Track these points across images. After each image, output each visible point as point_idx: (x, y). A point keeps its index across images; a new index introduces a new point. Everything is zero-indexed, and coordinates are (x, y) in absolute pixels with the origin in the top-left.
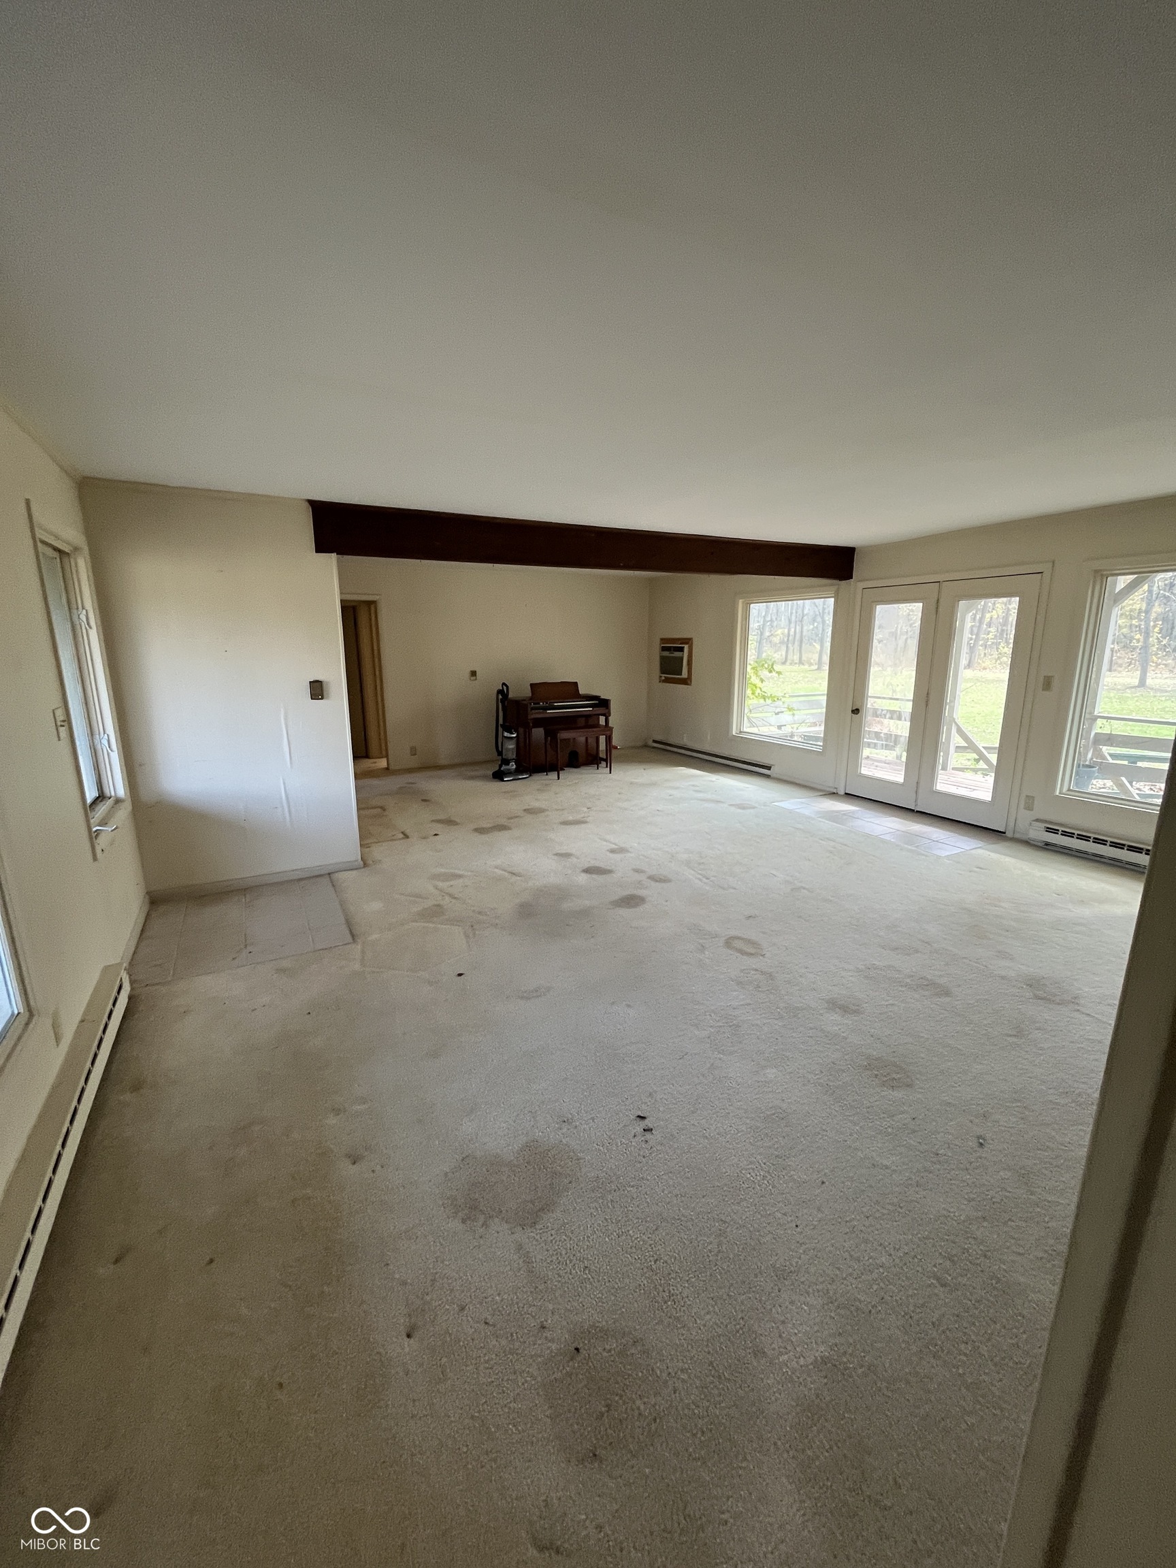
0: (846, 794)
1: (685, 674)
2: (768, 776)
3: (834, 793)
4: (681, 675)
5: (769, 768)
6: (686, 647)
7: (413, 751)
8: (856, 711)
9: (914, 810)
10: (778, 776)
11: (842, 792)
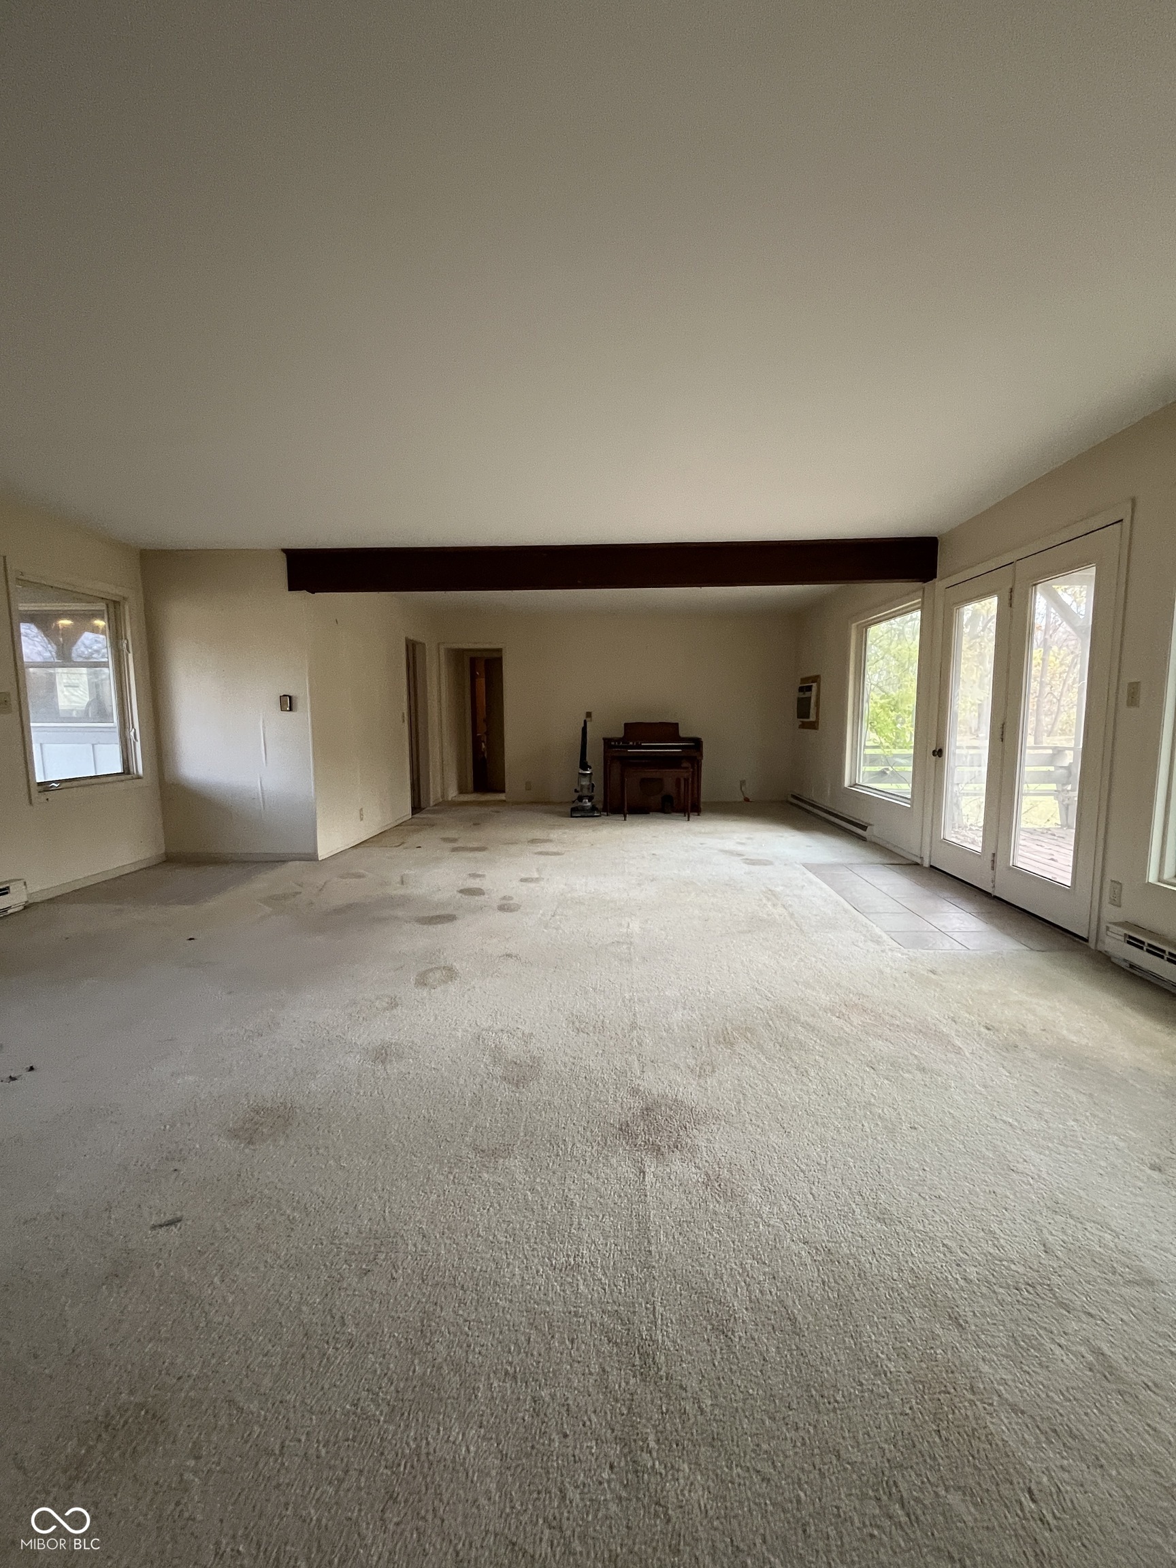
0: (931, 866)
1: (812, 718)
2: (863, 839)
3: (917, 864)
4: (808, 717)
5: (864, 828)
6: (814, 685)
7: (528, 786)
8: (939, 753)
9: (990, 894)
10: (874, 839)
11: (926, 864)
